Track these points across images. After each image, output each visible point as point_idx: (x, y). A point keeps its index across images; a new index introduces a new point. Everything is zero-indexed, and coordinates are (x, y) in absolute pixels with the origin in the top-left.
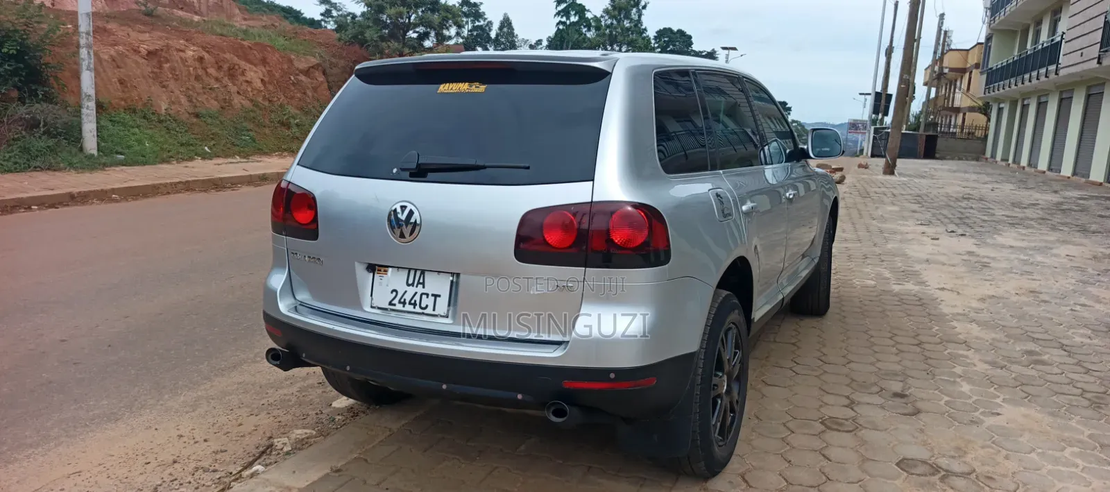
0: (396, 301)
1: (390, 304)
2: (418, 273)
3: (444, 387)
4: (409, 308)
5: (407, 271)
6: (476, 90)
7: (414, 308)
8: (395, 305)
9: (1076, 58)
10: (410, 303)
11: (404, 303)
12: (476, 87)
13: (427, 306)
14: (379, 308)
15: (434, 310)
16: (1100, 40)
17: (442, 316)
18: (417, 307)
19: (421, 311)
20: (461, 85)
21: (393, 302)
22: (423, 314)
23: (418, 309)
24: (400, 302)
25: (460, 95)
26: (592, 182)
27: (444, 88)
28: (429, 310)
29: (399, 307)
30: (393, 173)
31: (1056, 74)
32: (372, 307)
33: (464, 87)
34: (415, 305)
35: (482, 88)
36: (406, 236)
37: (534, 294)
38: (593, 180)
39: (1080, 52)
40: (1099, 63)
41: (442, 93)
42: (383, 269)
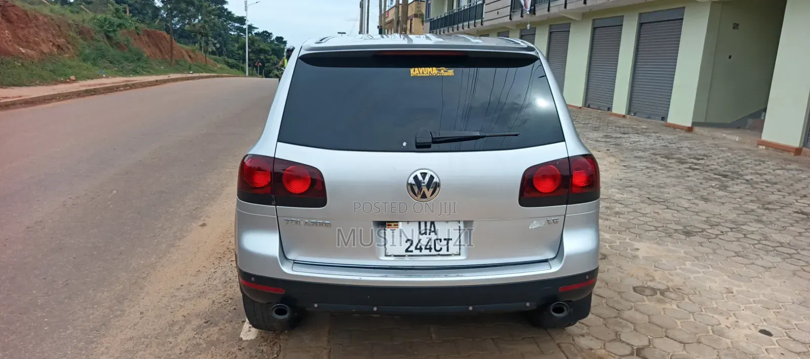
0: (412, 248)
1: (407, 251)
2: (428, 224)
3: (471, 308)
4: (425, 252)
5: (417, 224)
6: (446, 74)
7: (430, 251)
8: (412, 251)
9: (494, 15)
10: (426, 249)
11: (421, 249)
12: (445, 71)
13: (441, 249)
14: (395, 256)
15: (448, 250)
16: (510, 4)
17: (455, 255)
18: (433, 250)
19: (437, 253)
20: (429, 69)
21: (410, 249)
22: (439, 255)
23: (433, 252)
24: (416, 248)
25: (431, 78)
26: (564, 143)
27: (415, 72)
28: (444, 251)
29: (417, 252)
30: (403, 146)
31: (482, 25)
32: (386, 256)
33: (433, 71)
34: (430, 249)
35: (451, 72)
36: (428, 197)
37: (532, 229)
38: (564, 140)
39: (497, 11)
40: (510, 19)
41: (415, 77)
42: (393, 224)
